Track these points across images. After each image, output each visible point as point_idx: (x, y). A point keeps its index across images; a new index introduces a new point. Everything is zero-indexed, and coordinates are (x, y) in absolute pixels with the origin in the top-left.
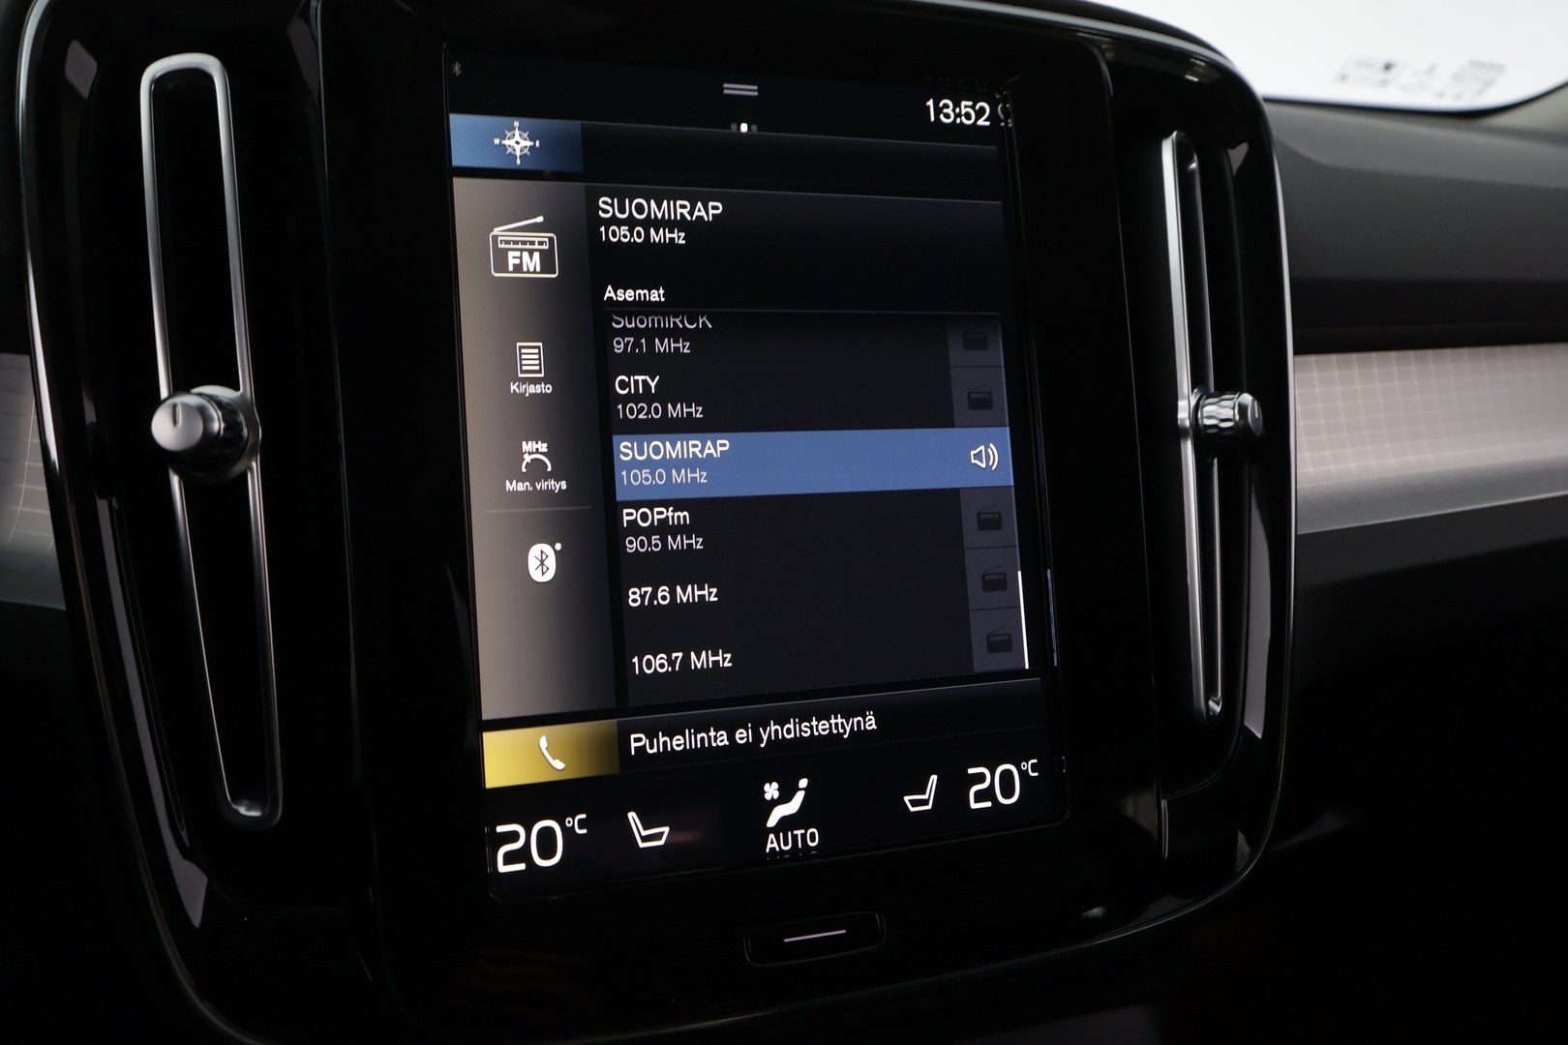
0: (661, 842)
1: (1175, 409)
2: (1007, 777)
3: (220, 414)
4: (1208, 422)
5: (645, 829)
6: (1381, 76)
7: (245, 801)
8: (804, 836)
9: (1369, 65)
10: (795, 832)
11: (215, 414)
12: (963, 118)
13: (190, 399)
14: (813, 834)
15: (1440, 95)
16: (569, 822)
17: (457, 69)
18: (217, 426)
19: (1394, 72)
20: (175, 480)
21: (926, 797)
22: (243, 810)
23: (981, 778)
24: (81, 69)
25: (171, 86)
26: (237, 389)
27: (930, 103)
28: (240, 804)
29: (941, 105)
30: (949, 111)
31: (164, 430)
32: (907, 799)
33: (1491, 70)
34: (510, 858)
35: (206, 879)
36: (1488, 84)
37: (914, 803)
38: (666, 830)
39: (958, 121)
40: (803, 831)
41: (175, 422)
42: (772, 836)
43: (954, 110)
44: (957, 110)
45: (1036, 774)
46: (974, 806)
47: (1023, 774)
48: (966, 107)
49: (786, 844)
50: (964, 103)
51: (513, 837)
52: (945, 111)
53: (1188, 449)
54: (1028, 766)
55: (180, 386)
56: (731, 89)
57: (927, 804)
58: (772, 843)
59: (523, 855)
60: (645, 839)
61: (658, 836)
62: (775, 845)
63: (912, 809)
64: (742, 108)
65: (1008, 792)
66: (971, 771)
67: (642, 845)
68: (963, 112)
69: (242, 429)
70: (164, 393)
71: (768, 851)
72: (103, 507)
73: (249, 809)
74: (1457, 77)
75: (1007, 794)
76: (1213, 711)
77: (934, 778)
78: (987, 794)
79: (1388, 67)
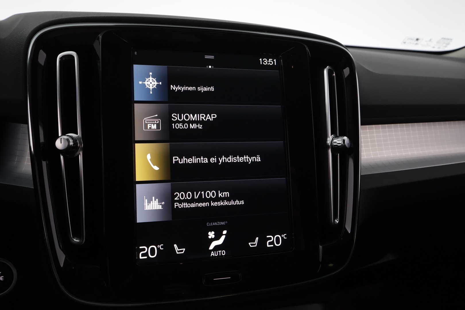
0: (183, 252)
1: (326, 140)
2: (278, 239)
3: (72, 141)
4: (335, 144)
5: (179, 249)
6: (416, 42)
7: (76, 238)
8: (221, 252)
9: (412, 39)
10: (219, 251)
11: (71, 141)
12: (270, 63)
13: (65, 137)
14: (223, 252)
15: (434, 47)
16: (158, 246)
17: (136, 53)
18: (71, 143)
19: (419, 41)
20: (62, 157)
21: (255, 243)
22: (75, 240)
23: (270, 239)
24: (42, 57)
25: (64, 59)
26: (77, 134)
27: (261, 59)
28: (75, 239)
29: (264, 60)
30: (266, 61)
31: (59, 144)
32: (250, 244)
33: (449, 40)
34: (143, 255)
35: (65, 256)
36: (448, 44)
37: (252, 245)
38: (184, 249)
39: (268, 64)
40: (221, 251)
41: (61, 143)
42: (212, 252)
43: (267, 61)
44: (268, 61)
45: (286, 238)
46: (268, 246)
47: (282, 238)
48: (270, 60)
49: (216, 254)
50: (270, 59)
51: (144, 250)
52: (264, 61)
53: (330, 151)
54: (283, 236)
55: (63, 134)
56: (207, 57)
57: (255, 245)
58: (212, 254)
59: (146, 254)
60: (178, 251)
61: (182, 251)
62: (213, 254)
63: (251, 246)
64: (210, 62)
65: (278, 242)
66: (268, 237)
67: (177, 253)
68: (270, 61)
69: (78, 145)
70: (60, 135)
71: (211, 256)
72: (44, 163)
73: (76, 240)
74: (438, 42)
75: (278, 243)
76: (336, 223)
77: (257, 238)
78: (272, 243)
79: (417, 40)
